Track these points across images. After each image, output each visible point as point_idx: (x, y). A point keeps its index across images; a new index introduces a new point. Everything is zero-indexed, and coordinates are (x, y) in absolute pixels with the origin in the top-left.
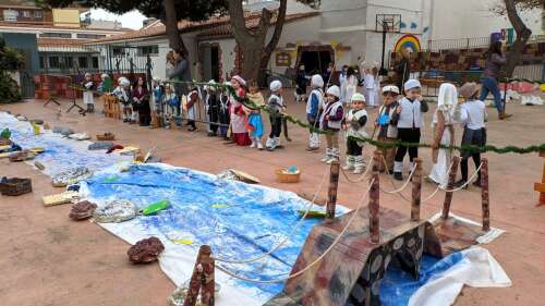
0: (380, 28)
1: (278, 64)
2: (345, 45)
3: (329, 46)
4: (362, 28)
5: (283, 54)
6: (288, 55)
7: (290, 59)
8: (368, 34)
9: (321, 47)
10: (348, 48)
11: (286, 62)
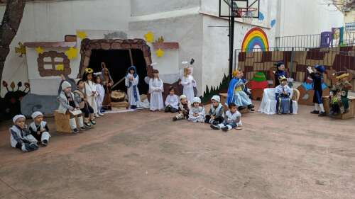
0: (226, 11)
1: (43, 73)
2: (167, 40)
3: (141, 42)
4: (195, 10)
5: (53, 54)
6: (62, 55)
7: (67, 62)
8: (206, 21)
9: (125, 42)
10: (175, 46)
11: (60, 67)
